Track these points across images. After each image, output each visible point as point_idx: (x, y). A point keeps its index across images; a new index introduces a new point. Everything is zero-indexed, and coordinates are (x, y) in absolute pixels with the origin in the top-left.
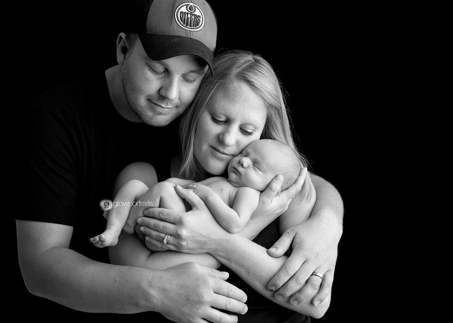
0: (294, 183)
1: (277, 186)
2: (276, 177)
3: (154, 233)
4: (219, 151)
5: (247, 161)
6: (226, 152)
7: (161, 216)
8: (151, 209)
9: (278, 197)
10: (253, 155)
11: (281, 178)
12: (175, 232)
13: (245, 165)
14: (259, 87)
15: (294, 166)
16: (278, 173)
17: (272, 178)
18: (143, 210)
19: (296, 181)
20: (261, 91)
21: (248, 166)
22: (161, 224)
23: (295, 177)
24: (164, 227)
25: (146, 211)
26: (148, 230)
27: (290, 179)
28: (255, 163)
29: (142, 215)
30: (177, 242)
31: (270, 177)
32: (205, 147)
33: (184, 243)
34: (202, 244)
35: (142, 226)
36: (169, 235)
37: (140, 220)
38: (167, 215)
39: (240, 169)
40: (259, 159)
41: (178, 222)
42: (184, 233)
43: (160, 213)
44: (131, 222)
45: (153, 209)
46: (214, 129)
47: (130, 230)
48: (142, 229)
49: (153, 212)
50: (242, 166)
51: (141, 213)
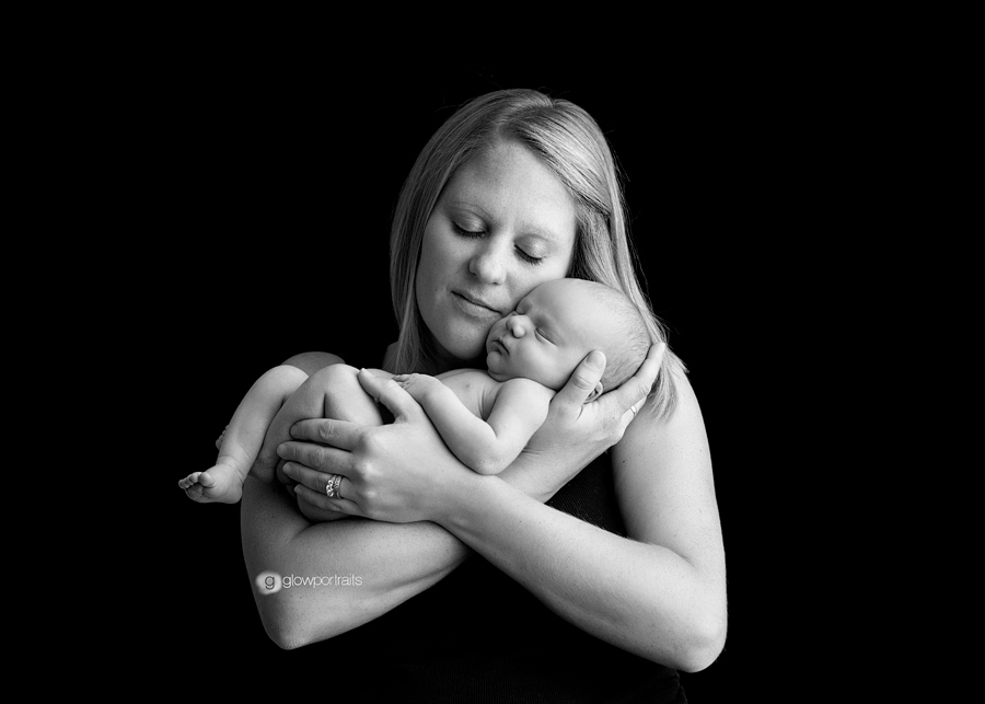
0: (634, 375)
1: (591, 377)
2: (588, 356)
3: (309, 474)
4: (469, 300)
5: (522, 323)
6: (484, 299)
7: (323, 435)
8: (304, 422)
9: (596, 403)
10: (536, 310)
11: (601, 358)
12: (350, 467)
13: (519, 330)
14: (551, 152)
15: (630, 333)
16: (594, 348)
17: (580, 358)
18: (289, 425)
19: (639, 369)
20: (556, 161)
21: (526, 334)
22: (323, 452)
23: (637, 360)
24: (328, 458)
25: (294, 427)
26: (298, 468)
27: (622, 364)
28: (542, 328)
29: (288, 438)
30: (357, 493)
31: (574, 356)
32: (442, 295)
33: (371, 494)
34: (413, 499)
35: (288, 461)
36: (338, 475)
37: (282, 448)
38: (335, 431)
39: (509, 341)
40: (549, 317)
41: (357, 446)
42: (370, 469)
43: (321, 428)
44: (266, 454)
45: (308, 422)
46: (459, 249)
47: (265, 473)
48: (287, 467)
49: (307, 428)
50: (512, 333)
51: (285, 433)
